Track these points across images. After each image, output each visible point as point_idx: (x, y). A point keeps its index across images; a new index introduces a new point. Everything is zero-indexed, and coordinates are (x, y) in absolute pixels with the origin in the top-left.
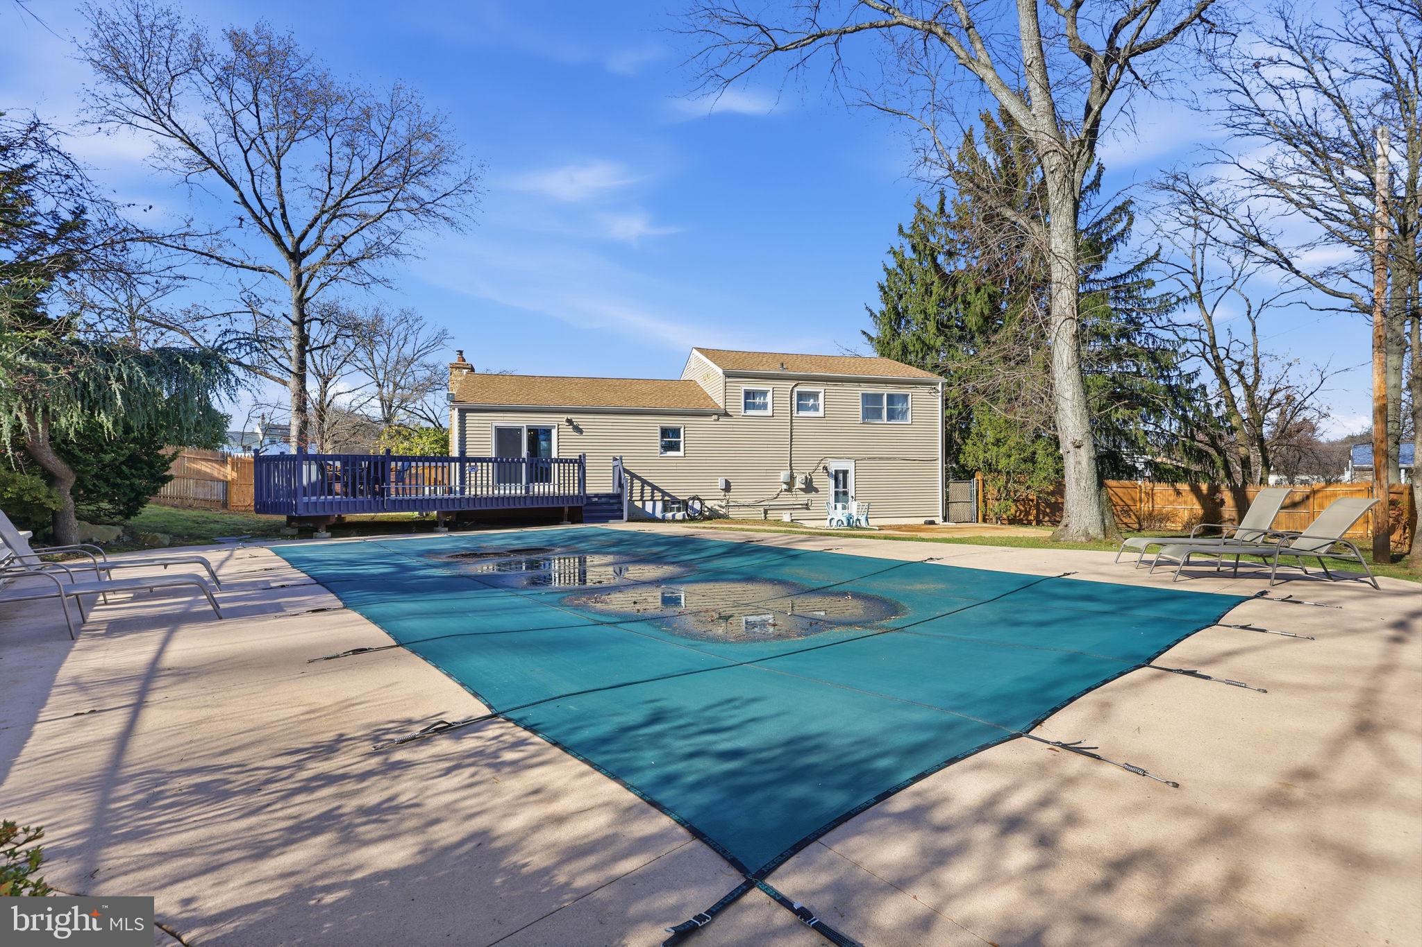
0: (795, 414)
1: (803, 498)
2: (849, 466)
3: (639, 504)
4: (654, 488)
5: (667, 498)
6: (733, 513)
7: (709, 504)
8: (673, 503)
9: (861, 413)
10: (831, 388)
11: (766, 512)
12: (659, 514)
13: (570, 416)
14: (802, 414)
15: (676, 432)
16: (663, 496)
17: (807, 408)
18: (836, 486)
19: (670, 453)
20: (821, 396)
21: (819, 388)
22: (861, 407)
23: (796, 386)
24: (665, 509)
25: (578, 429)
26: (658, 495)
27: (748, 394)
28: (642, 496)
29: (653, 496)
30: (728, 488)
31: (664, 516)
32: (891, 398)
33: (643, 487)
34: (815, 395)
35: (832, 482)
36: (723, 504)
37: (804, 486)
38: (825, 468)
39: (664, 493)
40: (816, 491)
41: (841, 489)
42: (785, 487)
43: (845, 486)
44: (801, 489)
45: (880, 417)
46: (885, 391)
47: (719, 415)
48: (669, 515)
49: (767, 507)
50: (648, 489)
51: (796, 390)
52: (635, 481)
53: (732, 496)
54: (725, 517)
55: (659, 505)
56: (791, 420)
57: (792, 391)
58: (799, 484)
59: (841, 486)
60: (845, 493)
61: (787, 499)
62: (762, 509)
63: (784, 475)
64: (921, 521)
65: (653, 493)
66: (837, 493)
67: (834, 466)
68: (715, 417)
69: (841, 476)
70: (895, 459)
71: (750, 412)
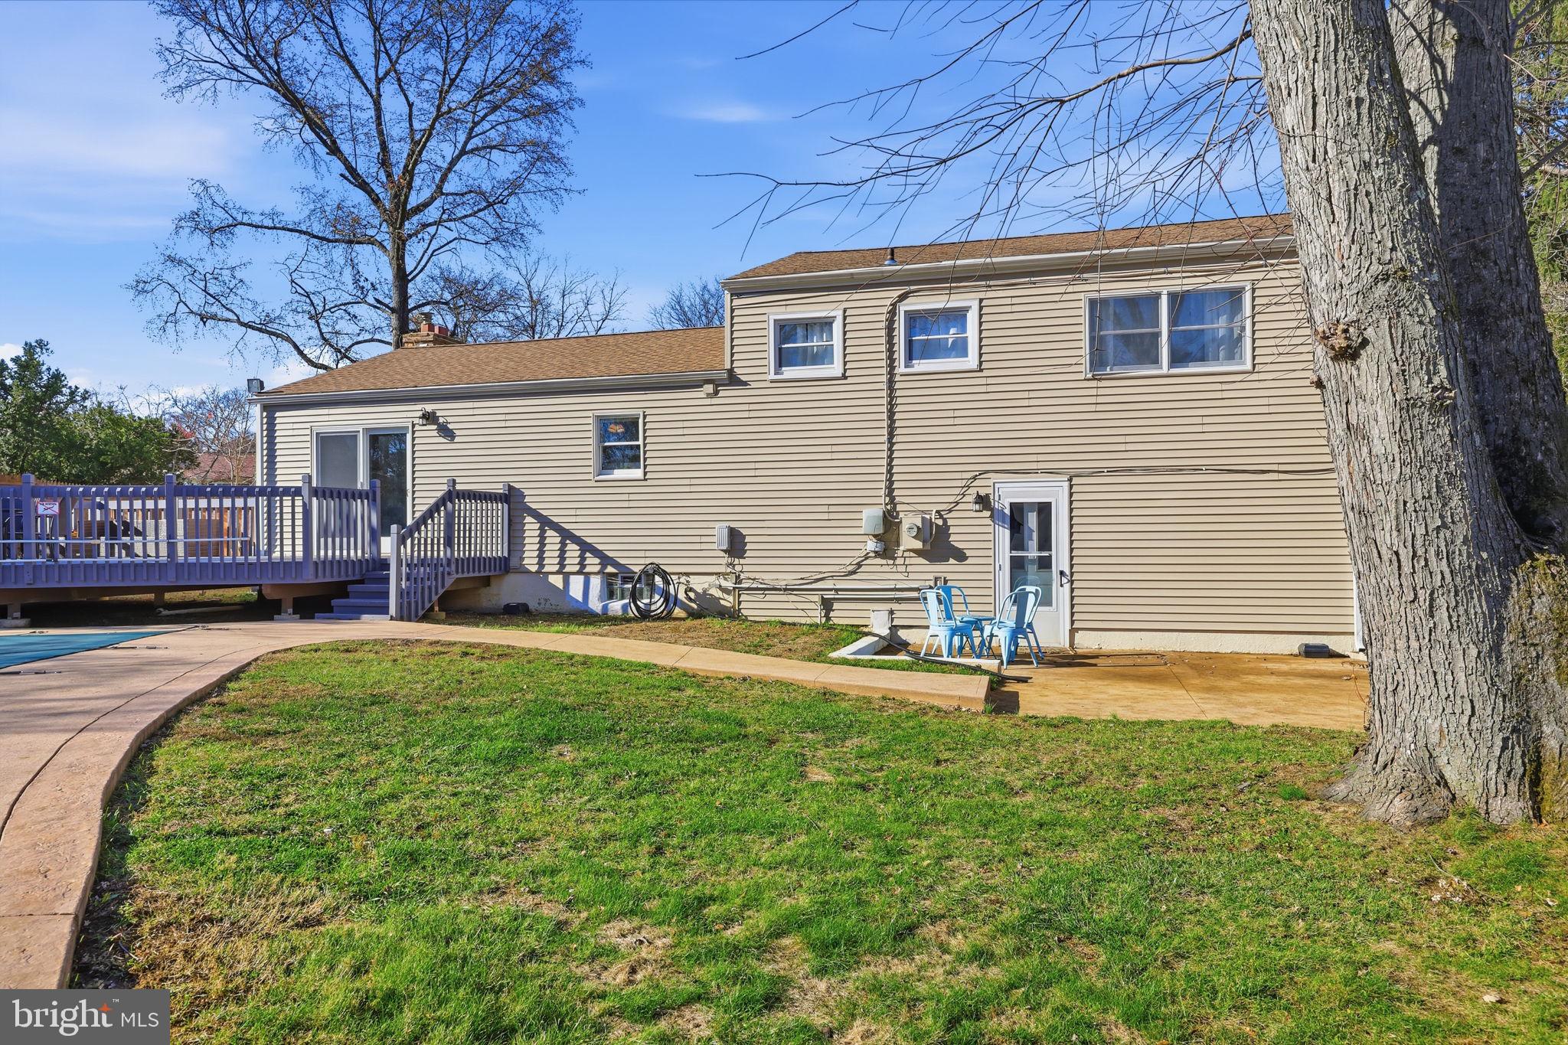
0: (901, 369)
1: (924, 572)
2: (1056, 494)
3: (557, 581)
4: (586, 547)
5: (610, 569)
6: (753, 607)
7: (699, 584)
8: (625, 580)
9: (1086, 351)
10: (999, 295)
11: (827, 605)
12: (595, 605)
13: (429, 407)
14: (921, 366)
15: (630, 426)
16: (604, 565)
17: (931, 351)
18: (1017, 543)
19: (619, 474)
20: (972, 318)
21: (965, 299)
22: (1086, 336)
23: (903, 297)
24: (610, 594)
25: (446, 432)
26: (593, 563)
27: (786, 330)
28: (562, 565)
29: (582, 564)
30: (736, 544)
31: (605, 608)
32: (1178, 300)
33: (563, 544)
34: (958, 316)
35: (1004, 534)
36: (729, 584)
37: (918, 545)
38: (983, 501)
39: (605, 560)
40: (960, 556)
41: (1033, 553)
42: (871, 545)
43: (1045, 543)
44: (919, 553)
45: (1155, 361)
46: (1165, 285)
47: (717, 384)
48: (616, 606)
49: (829, 595)
50: (573, 549)
51: (903, 308)
52: (550, 533)
53: (749, 566)
54: (732, 614)
55: (596, 582)
56: (891, 382)
57: (893, 313)
58: (909, 541)
59: (1033, 543)
60: (1045, 564)
61: (880, 575)
62: (816, 598)
63: (871, 516)
64: (1293, 644)
65: (583, 558)
66: (1017, 565)
67: (1009, 493)
68: (709, 388)
69: (1032, 520)
70: (1196, 470)
71: (789, 372)
